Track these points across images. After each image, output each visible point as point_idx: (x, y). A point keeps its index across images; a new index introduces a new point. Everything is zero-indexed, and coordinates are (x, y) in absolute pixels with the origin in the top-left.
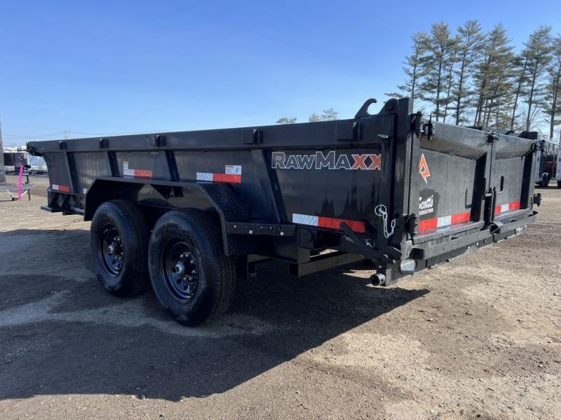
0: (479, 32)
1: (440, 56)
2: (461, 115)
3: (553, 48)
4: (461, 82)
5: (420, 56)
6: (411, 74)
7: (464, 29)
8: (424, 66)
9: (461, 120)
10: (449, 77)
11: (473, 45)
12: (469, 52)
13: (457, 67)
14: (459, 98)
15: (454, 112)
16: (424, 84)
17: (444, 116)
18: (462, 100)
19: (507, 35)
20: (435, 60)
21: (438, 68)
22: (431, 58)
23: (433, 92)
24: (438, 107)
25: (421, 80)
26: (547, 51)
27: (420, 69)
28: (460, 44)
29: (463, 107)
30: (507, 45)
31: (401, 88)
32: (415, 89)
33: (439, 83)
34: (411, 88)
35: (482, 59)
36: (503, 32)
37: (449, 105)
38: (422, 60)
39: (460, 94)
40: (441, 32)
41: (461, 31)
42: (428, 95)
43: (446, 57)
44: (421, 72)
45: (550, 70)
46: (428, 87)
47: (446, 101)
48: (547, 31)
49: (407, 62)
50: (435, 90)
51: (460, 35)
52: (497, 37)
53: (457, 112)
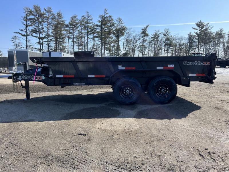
0: (52, 12)
1: (38, 19)
2: (49, 45)
3: (79, 23)
4: (48, 31)
5: (28, 18)
6: (25, 25)
7: (47, 10)
8: (31, 22)
9: (50, 47)
10: (43, 28)
11: (51, 17)
12: (50, 19)
13: (45, 24)
14: (48, 38)
15: (46, 43)
16: (32, 30)
17: (42, 44)
18: (49, 38)
19: (63, 15)
20: (36, 20)
21: (38, 24)
22: (34, 19)
23: (37, 34)
24: (40, 40)
25: (30, 28)
26: (77, 24)
27: (29, 23)
28: (45, 16)
29: (50, 41)
30: (63, 19)
31: (21, 30)
32: (28, 31)
33: (39, 30)
34: (26, 31)
35: (55, 23)
36: (61, 14)
37: (44, 40)
38: (30, 19)
39: (48, 36)
40: (37, 9)
41: (45, 10)
42: (34, 34)
43: (40, 20)
44: (29, 24)
45: (78, 31)
46: (34, 31)
47: (42, 38)
48: (76, 17)
49: (23, 19)
50: (38, 33)
51: (45, 12)
52: (59, 15)
53: (48, 43)
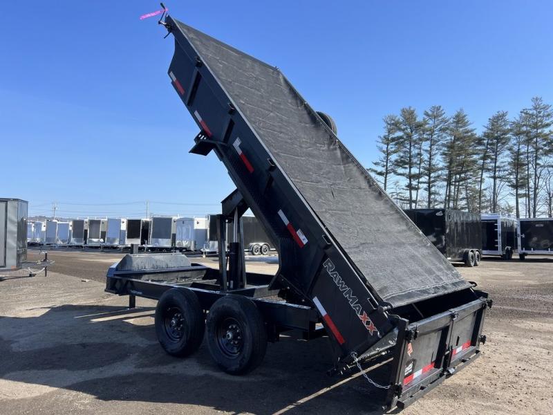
0: (443, 116)
1: (409, 137)
2: (433, 189)
3: (511, 130)
4: (430, 159)
5: (392, 136)
6: (384, 152)
7: (430, 113)
8: (396, 144)
9: (433, 193)
10: (419, 154)
11: (439, 127)
12: (436, 132)
13: (426, 145)
14: (430, 174)
15: (425, 186)
16: (396, 161)
17: (417, 189)
18: (432, 175)
19: (468, 119)
20: (405, 140)
21: (409, 147)
22: (401, 137)
23: (406, 168)
24: (410, 181)
25: (394, 157)
26: (505, 133)
27: (392, 147)
28: (427, 126)
29: (434, 181)
30: (469, 128)
31: (375, 164)
32: (389, 165)
33: (410, 160)
34: (385, 164)
35: (449, 138)
36: (465, 116)
37: (421, 180)
38: (393, 140)
39: (430, 169)
40: (409, 115)
41: (427, 114)
42: (400, 170)
43: (415, 137)
44: (393, 149)
45: (510, 149)
46: (400, 163)
47: (418, 176)
48: (504, 115)
49: (380, 141)
50: (407, 166)
51: (427, 118)
52: (460, 120)
53: (429, 186)
